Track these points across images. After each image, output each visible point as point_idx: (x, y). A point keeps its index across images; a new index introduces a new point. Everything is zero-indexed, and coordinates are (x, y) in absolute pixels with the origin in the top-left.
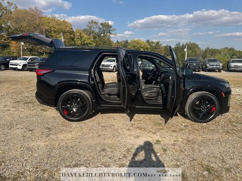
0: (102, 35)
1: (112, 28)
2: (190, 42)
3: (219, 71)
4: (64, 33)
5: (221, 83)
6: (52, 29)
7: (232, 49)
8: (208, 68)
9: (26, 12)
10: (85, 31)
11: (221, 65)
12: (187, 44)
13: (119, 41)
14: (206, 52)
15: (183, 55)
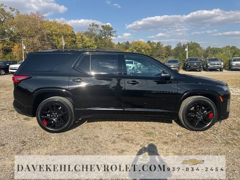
0: (104, 37)
1: (113, 30)
2: (191, 42)
3: (221, 70)
4: (65, 36)
5: (218, 86)
6: (54, 33)
7: (233, 48)
8: (209, 68)
9: (27, 17)
10: (86, 34)
11: (222, 63)
12: (188, 44)
13: (120, 43)
14: (207, 51)
15: (185, 55)
